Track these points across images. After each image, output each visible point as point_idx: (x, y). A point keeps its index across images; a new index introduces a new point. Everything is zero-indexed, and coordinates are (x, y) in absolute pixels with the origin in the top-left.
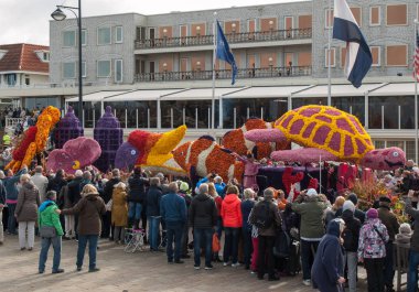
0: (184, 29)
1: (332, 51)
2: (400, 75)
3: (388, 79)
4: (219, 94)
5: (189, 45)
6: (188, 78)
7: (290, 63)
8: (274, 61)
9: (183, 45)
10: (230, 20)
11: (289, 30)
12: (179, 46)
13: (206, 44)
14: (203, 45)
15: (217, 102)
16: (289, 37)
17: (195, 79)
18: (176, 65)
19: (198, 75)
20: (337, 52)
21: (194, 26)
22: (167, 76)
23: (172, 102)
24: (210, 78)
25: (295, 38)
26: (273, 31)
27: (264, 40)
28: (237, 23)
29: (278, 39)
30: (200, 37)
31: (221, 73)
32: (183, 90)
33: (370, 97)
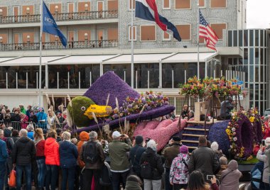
0: (16, 9)
1: (134, 29)
2: (185, 47)
3: (177, 50)
4: (45, 61)
5: (20, 22)
6: (20, 49)
7: (102, 38)
8: (89, 36)
9: (16, 22)
10: (53, 3)
11: (100, 11)
12: (12, 23)
13: (34, 22)
14: (32, 22)
15: (43, 67)
16: (100, 17)
17: (25, 50)
18: (10, 38)
19: (28, 46)
20: (138, 29)
21: (25, 8)
22: (3, 47)
23: (7, 68)
24: (38, 49)
25: (105, 18)
26: (88, 12)
27: (81, 19)
28: (59, 5)
29: (92, 18)
30: (29, 16)
31: (46, 45)
32: (16, 58)
33: (163, 64)
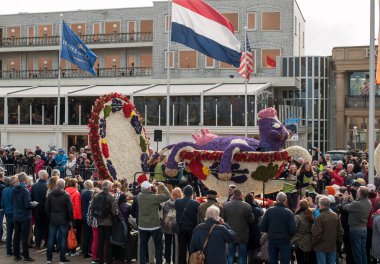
0: (31, 29)
1: (171, 54)
2: (232, 77)
3: (222, 80)
4: (65, 92)
5: (36, 45)
6: (35, 77)
7: (133, 64)
8: (118, 61)
9: (31, 44)
10: (75, 22)
12: (26, 46)
13: (53, 45)
14: (49, 45)
15: (63, 99)
16: (132, 40)
17: (42, 77)
18: (24, 64)
19: (45, 73)
20: (176, 55)
21: (41, 27)
22: (15, 74)
23: (20, 100)
24: (57, 77)
25: (137, 41)
26: (116, 33)
27: (108, 42)
28: (83, 25)
29: (121, 41)
30: (47, 38)
31: (67, 72)
32: (30, 87)
33: (205, 97)
